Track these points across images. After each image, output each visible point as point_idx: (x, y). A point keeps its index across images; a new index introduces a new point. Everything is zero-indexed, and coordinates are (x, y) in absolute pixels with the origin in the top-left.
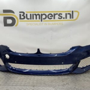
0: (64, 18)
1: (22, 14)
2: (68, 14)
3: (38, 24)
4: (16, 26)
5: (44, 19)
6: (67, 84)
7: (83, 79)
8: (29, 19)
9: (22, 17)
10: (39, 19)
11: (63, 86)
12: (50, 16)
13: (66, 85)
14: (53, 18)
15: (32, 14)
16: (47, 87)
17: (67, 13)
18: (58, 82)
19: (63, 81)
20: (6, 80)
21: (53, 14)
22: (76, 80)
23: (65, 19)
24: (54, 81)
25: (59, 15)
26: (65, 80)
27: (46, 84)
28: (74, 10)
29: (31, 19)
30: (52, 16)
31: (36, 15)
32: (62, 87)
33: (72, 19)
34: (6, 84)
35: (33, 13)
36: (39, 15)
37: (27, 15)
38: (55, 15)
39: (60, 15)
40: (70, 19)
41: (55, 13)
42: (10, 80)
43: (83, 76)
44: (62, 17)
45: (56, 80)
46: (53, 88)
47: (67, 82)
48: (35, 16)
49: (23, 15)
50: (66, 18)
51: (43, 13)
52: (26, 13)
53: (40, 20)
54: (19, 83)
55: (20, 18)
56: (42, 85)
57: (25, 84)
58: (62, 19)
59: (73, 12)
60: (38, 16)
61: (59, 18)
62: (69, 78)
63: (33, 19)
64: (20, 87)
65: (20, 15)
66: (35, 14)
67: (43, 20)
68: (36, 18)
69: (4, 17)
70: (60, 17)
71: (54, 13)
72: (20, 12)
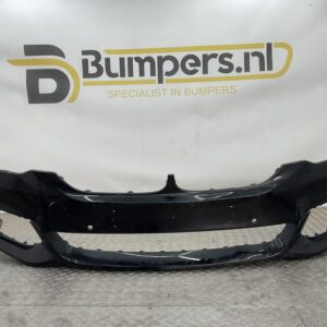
0: (239, 70)
1: (91, 58)
2: (255, 54)
3: (150, 93)
5: (168, 74)
7: (318, 277)
8: (115, 75)
9: (92, 70)
10: (153, 74)
11: (250, 303)
12: (191, 65)
13: (263, 301)
14: (200, 69)
15: (126, 57)
16: (197, 308)
17: (251, 51)
18: (231, 292)
19: (249, 289)
20: (52, 290)
22: (294, 282)
23: (243, 73)
24: (219, 289)
25: (221, 61)
26: (255, 283)
27: (189, 299)
29: (123, 75)
31: (141, 62)
32: (249, 307)
33: (266, 72)
36: (150, 59)
37: (108, 61)
38: (206, 58)
39: (226, 59)
40: (262, 72)
41: (209, 53)
43: (315, 270)
44: (231, 66)
45: (224, 286)
46: (218, 310)
48: (136, 65)
51: (164, 55)
52: (104, 56)
53: (156, 78)
54: (97, 297)
55: (86, 74)
56: (178, 302)
57: (120, 299)
59: (269, 46)
60: (147, 65)
61: (221, 70)
62: (267, 277)
63: (131, 74)
66: (138, 59)
67: (165, 77)
68: (142, 73)
69: (29, 72)
70: (226, 67)
71: (205, 53)
72: (84, 53)
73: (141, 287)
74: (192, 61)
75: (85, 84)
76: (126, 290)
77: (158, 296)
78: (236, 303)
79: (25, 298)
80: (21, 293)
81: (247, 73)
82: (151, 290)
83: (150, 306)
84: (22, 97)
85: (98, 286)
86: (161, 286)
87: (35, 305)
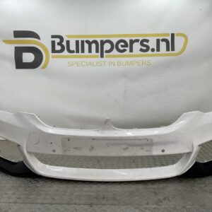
73: (86, 192)
74: (123, 44)
75: (53, 57)
76: (76, 194)
77: (97, 198)
78: (147, 204)
79: (9, 198)
80: (6, 194)
81: (158, 53)
82: (92, 194)
83: (91, 205)
84: (12, 65)
85: (58, 190)
86: (99, 191)
87: (15, 203)
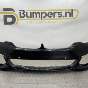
4: (16, 24)
6: (70, 81)
21: (53, 12)
28: (73, 9)
30: (52, 14)
34: (9, 82)
35: (33, 12)
42: (13, 78)
47: (70, 80)
49: (23, 14)
50: (66, 16)
58: (62, 17)
64: (23, 85)
65: (20, 13)
